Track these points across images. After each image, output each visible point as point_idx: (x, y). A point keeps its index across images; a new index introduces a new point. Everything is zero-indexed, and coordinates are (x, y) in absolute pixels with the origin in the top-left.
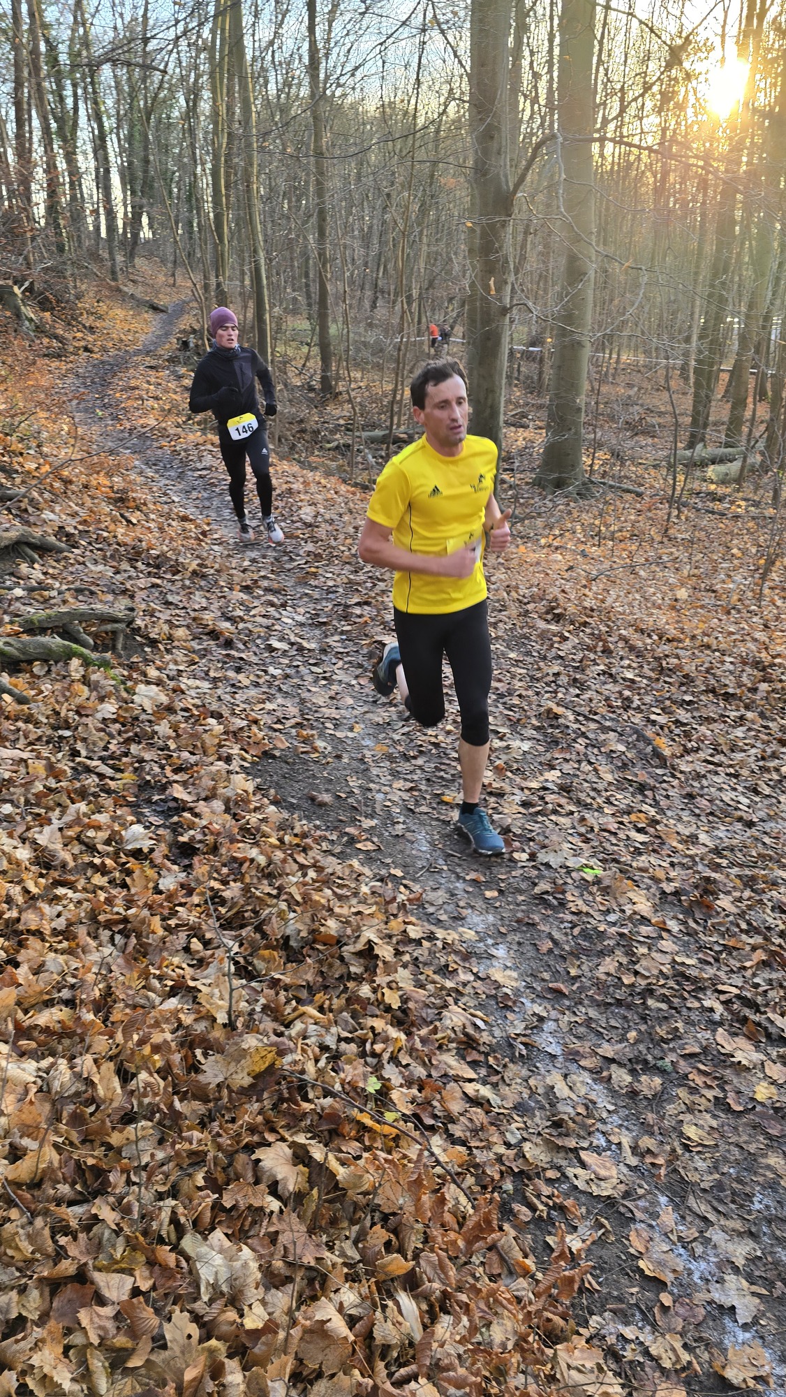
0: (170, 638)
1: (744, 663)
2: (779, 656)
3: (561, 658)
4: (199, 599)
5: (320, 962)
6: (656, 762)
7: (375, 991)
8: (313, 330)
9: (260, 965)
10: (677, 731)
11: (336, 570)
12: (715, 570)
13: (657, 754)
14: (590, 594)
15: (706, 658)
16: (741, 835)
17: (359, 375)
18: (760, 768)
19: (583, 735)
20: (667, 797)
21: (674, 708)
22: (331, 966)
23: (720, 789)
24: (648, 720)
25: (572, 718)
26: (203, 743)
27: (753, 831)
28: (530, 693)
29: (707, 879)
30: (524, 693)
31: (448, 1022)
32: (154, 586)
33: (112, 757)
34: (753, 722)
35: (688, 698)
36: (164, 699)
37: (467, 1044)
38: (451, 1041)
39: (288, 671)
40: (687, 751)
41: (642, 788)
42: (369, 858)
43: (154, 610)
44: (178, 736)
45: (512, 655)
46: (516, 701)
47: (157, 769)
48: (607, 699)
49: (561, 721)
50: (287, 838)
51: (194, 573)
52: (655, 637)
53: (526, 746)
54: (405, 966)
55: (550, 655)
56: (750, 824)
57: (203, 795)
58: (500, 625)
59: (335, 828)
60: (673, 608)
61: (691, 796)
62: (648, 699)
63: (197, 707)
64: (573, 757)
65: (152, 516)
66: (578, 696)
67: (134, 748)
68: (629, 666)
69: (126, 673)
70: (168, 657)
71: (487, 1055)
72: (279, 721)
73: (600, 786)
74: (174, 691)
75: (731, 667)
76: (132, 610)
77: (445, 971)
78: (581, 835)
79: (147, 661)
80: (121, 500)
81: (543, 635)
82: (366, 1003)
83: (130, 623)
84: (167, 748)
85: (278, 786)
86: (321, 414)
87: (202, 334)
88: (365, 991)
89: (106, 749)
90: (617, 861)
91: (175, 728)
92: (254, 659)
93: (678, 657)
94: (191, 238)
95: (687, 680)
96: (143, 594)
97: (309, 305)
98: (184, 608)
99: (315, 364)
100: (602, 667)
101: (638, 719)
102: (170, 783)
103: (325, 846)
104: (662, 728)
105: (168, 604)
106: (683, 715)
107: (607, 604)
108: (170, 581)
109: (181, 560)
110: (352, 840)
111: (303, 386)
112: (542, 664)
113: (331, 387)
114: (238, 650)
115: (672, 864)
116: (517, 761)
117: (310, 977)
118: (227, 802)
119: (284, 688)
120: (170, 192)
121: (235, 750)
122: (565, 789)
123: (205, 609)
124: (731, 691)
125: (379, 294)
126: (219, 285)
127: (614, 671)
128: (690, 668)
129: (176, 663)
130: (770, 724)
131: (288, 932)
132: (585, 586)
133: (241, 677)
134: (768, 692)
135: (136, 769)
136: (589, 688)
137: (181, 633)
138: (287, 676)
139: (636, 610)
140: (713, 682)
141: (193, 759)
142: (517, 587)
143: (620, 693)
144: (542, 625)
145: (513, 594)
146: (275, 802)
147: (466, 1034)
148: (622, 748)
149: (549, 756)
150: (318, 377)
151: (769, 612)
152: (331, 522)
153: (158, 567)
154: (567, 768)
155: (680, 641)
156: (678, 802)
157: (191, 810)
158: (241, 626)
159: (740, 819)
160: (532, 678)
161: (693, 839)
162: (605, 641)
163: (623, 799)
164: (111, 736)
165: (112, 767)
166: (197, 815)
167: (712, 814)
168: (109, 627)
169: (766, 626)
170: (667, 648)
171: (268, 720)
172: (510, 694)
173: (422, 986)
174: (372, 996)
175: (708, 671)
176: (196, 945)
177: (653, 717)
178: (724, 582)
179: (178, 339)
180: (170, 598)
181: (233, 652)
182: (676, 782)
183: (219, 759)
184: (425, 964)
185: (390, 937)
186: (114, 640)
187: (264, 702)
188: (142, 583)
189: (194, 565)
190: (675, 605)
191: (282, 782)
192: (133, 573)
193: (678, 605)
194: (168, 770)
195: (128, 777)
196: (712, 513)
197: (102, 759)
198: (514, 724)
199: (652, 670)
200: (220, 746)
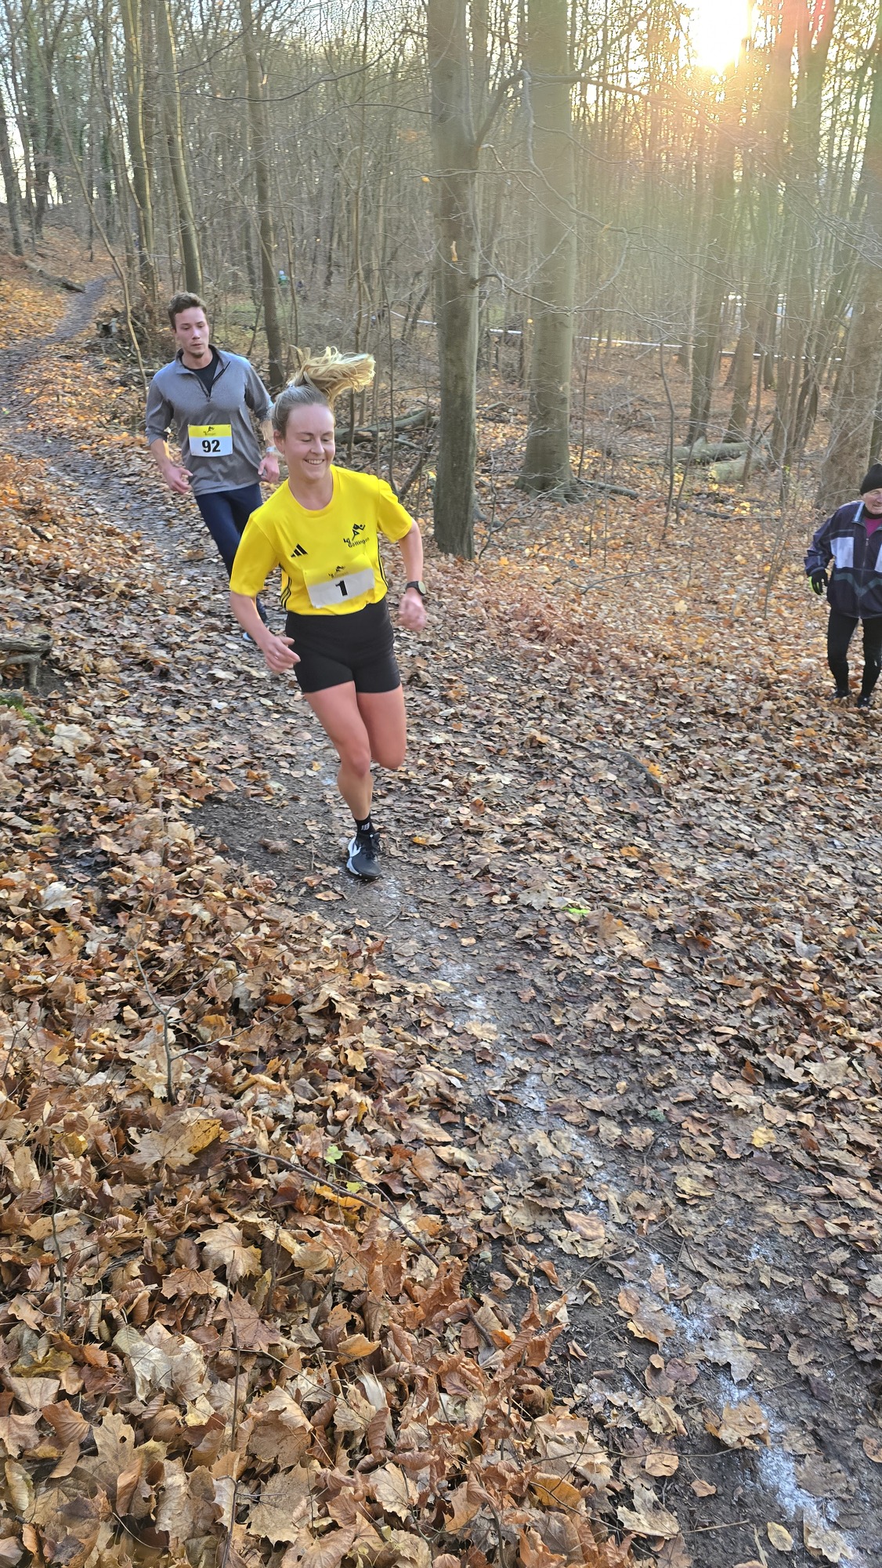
0: (95, 670)
1: (748, 680)
2: (785, 671)
3: (546, 680)
4: (128, 626)
5: (275, 1025)
6: (649, 790)
7: (336, 1053)
8: (258, 311)
9: (205, 1031)
10: (673, 757)
12: (717, 579)
13: (650, 782)
14: (580, 609)
15: (706, 676)
16: (741, 866)
18: (763, 793)
19: (570, 764)
20: (662, 828)
21: (670, 731)
22: (287, 1028)
23: (720, 818)
24: (642, 745)
25: (557, 746)
26: (135, 788)
27: (755, 862)
28: (512, 720)
29: (704, 915)
30: (505, 721)
31: (419, 1083)
32: (74, 610)
33: (27, 808)
34: (756, 744)
35: (685, 720)
36: (88, 739)
37: (442, 1104)
38: (423, 1103)
39: (235, 704)
40: (684, 778)
41: (634, 820)
42: (330, 909)
43: (75, 639)
44: (106, 781)
45: (492, 679)
46: (496, 730)
47: (81, 819)
48: (597, 724)
49: (546, 749)
50: (235, 891)
51: (122, 594)
52: (650, 655)
53: (507, 779)
54: (371, 1024)
55: (534, 678)
56: (752, 854)
57: (136, 847)
58: (478, 645)
59: (292, 878)
60: (670, 622)
61: (687, 827)
62: (641, 723)
63: (128, 748)
64: (560, 789)
65: (72, 531)
66: (564, 722)
67: (54, 797)
69: (42, 712)
70: (93, 692)
71: (463, 1115)
72: (225, 761)
73: (588, 820)
74: (101, 730)
75: (733, 685)
76: (47, 638)
77: (416, 1027)
78: (566, 872)
79: (68, 698)
80: (33, 512)
81: (527, 657)
82: (326, 1066)
83: (46, 653)
84: (92, 795)
85: (225, 833)
87: (125, 317)
88: (326, 1053)
89: (20, 798)
90: (606, 900)
91: (102, 771)
92: (194, 691)
93: (674, 676)
94: (109, 203)
95: (685, 701)
96: (62, 621)
97: (252, 281)
98: (111, 635)
99: (262, 351)
100: (591, 690)
101: (630, 745)
102: (97, 834)
103: (280, 898)
104: (656, 754)
105: (92, 631)
106: (680, 739)
107: (598, 620)
108: (92, 604)
109: (106, 579)
110: (311, 891)
112: (524, 688)
113: (280, 378)
114: (175, 681)
115: (666, 900)
116: (497, 796)
117: (262, 1042)
118: (165, 854)
119: (230, 723)
120: (81, 148)
121: (174, 795)
122: (550, 824)
123: (136, 635)
124: (732, 711)
125: (333, 269)
126: (143, 258)
127: (604, 693)
128: (688, 687)
129: (102, 698)
130: (775, 746)
131: (237, 994)
132: (574, 601)
133: (179, 712)
134: (773, 711)
135: (56, 820)
136: (577, 712)
137: (107, 664)
139: (630, 626)
140: (713, 702)
141: (123, 807)
142: (497, 603)
143: (611, 717)
144: (525, 644)
145: (493, 610)
146: (221, 852)
147: (440, 1095)
148: (612, 777)
149: (532, 788)
151: (775, 624)
153: (79, 589)
154: (552, 801)
155: (677, 658)
156: (674, 833)
157: (121, 864)
158: (178, 653)
159: (741, 849)
160: (514, 704)
161: (689, 872)
162: (595, 661)
163: (612, 832)
164: (26, 784)
165: (29, 819)
166: (129, 869)
167: (710, 844)
168: (20, 659)
169: (771, 639)
170: (663, 667)
171: (212, 760)
172: (489, 723)
173: (391, 1045)
174: (334, 1060)
175: (707, 690)
176: (130, 1013)
177: (647, 742)
178: (726, 592)
179: (98, 324)
180: (93, 624)
181: (169, 684)
182: (671, 812)
183: (155, 805)
184: (394, 1021)
185: (354, 993)
186: (27, 674)
187: (207, 740)
188: (59, 608)
189: (121, 586)
190: (673, 619)
191: (230, 828)
192: (48, 596)
193: (676, 619)
194: (95, 820)
195: (47, 830)
196: (715, 516)
197: (15, 810)
198: (494, 755)
199: (646, 691)
200: (156, 791)
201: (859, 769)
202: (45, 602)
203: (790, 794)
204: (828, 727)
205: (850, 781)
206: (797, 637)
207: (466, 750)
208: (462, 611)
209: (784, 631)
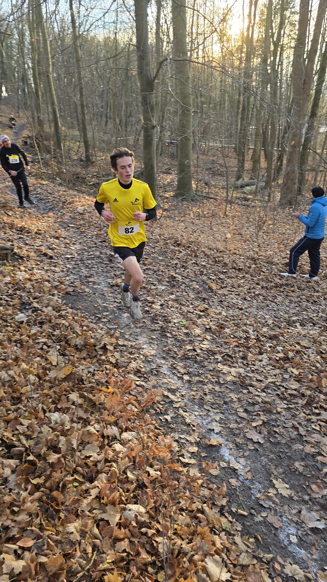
0: (28, 256)
1: (248, 259)
2: (261, 256)
3: (179, 258)
4: (38, 242)
5: (88, 351)
6: (210, 291)
7: (106, 358)
8: (81, 135)
9: (67, 352)
10: (219, 281)
11: (92, 230)
12: (243, 227)
13: (210, 288)
14: (193, 237)
15: (233, 257)
16: (237, 312)
17: (101, 154)
18: (248, 292)
19: (184, 283)
20: (213, 302)
21: (219, 274)
22: (92, 353)
23: (232, 299)
24: (209, 278)
25: (180, 278)
26: (43, 290)
27: (242, 311)
28: (166, 270)
29: (222, 324)
30: (164, 270)
31: (131, 366)
32: (21, 238)
33: (10, 295)
34: (248, 278)
35: (224, 271)
36: (27, 276)
37: (137, 372)
38: (132, 371)
39: (75, 266)
40: (222, 288)
41: (204, 299)
42: (105, 324)
43: (21, 247)
44: (34, 288)
45: (160, 258)
46: (160, 273)
47: (27, 298)
48: (195, 272)
49: (177, 279)
50: (76, 318)
51: (36, 233)
52: (215, 251)
53: (163, 288)
54: (117, 352)
55: (174, 258)
56: (241, 309)
57: (45, 306)
58: (156, 248)
59: (93, 315)
60: (224, 241)
61: (221, 301)
62: (209, 271)
63: (40, 279)
64: (180, 290)
65: (17, 213)
66: (184, 271)
67: (18, 292)
68: (204, 261)
69: (12, 268)
70: (28, 263)
71: (144, 374)
72: (72, 283)
73: (189, 299)
74: (31, 274)
75: (243, 260)
76: (13, 245)
77: (131, 353)
78: (180, 313)
79: (20, 264)
80: (4, 206)
81: (172, 251)
82: (104, 361)
83: (12, 250)
84: (30, 292)
85: (72, 303)
86: (86, 170)
87: (33, 138)
88: (103, 357)
89: (8, 292)
90: (191, 320)
91: (33, 285)
92: (61, 263)
93: (223, 257)
94: (25, 96)
95: (225, 265)
96: (16, 241)
97: (79, 125)
98: (33, 246)
99: (82, 150)
100: (194, 261)
101: (205, 278)
102: (32, 303)
103: (90, 320)
104: (214, 280)
105: (27, 244)
106: (222, 276)
107: (199, 240)
108: (26, 236)
109: (30, 228)
110: (100, 318)
111: (78, 159)
112: (171, 261)
113: (90, 159)
114: (55, 260)
115: (211, 321)
116: (160, 292)
117: (85, 355)
118: (53, 307)
119: (73, 272)
120: (14, 76)
121: (56, 292)
122: (176, 300)
123: (41, 245)
124: (241, 267)
125: (108, 119)
126: (38, 117)
127: (198, 262)
128: (227, 261)
129: (31, 265)
130: (254, 278)
131: (77, 343)
132: (191, 234)
133: (56, 269)
134: (255, 268)
135: (19, 299)
136: (188, 268)
137: (32, 254)
138: (74, 268)
139: (210, 242)
140: (235, 265)
141: (40, 295)
142: (164, 234)
143: (199, 269)
144: (172, 247)
145: (162, 237)
146: (71, 308)
147: (138, 369)
148: (198, 287)
149: (171, 290)
150: (84, 155)
151: (260, 241)
152: (90, 212)
153: (21, 231)
154: (178, 294)
155: (225, 252)
156: (216, 303)
157: (40, 310)
158: (55, 251)
159: (238, 308)
160: (168, 266)
161: (220, 314)
162: (196, 253)
163: (196, 303)
164: (10, 288)
165: (10, 298)
166: (43, 312)
167: (228, 307)
168: (5, 252)
169: (259, 246)
170: (219, 255)
171: (67, 283)
172: (158, 271)
173: (123, 357)
174: (106, 359)
175: (233, 262)
176: (45, 347)
177: (211, 277)
178: (246, 231)
179: (22, 140)
180: (27, 242)
181: (53, 260)
182: (216, 297)
183: (50, 295)
184: (124, 351)
185: (112, 344)
186: (7, 257)
187: (65, 277)
188: (16, 237)
189: (36, 230)
190: (225, 240)
191: (74, 302)
192: (12, 234)
193: (226, 240)
194: (31, 299)
195: (16, 301)
196: (244, 205)
197: (7, 296)
198: (160, 281)
199: (212, 262)
200: (50, 291)
201: (282, 285)
202: (10, 235)
203: (257, 292)
204: (273, 273)
205: (278, 289)
206: (268, 245)
207: (150, 279)
208: (151, 237)
209: (264, 243)
